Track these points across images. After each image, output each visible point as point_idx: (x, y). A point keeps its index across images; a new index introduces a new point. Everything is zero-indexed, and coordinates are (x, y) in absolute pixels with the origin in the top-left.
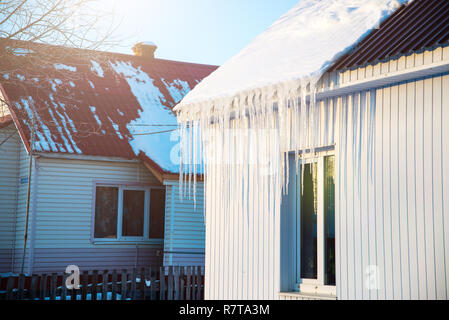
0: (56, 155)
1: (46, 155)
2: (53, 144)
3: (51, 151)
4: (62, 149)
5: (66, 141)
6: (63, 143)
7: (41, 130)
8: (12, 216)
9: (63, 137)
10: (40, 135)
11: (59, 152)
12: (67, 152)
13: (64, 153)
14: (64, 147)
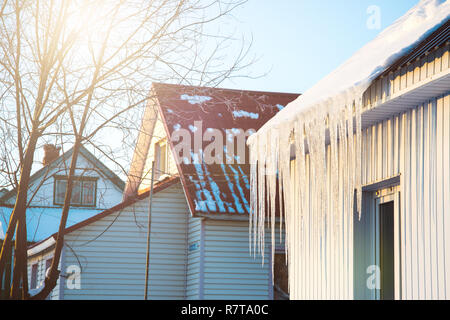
0: (223, 217)
1: (212, 217)
2: (221, 204)
3: (218, 211)
4: (231, 210)
5: (236, 199)
6: (233, 201)
7: (208, 188)
8: (182, 289)
9: (234, 195)
10: (207, 193)
11: (227, 212)
12: (237, 213)
13: (232, 214)
14: (234, 207)
